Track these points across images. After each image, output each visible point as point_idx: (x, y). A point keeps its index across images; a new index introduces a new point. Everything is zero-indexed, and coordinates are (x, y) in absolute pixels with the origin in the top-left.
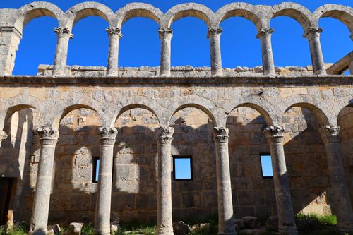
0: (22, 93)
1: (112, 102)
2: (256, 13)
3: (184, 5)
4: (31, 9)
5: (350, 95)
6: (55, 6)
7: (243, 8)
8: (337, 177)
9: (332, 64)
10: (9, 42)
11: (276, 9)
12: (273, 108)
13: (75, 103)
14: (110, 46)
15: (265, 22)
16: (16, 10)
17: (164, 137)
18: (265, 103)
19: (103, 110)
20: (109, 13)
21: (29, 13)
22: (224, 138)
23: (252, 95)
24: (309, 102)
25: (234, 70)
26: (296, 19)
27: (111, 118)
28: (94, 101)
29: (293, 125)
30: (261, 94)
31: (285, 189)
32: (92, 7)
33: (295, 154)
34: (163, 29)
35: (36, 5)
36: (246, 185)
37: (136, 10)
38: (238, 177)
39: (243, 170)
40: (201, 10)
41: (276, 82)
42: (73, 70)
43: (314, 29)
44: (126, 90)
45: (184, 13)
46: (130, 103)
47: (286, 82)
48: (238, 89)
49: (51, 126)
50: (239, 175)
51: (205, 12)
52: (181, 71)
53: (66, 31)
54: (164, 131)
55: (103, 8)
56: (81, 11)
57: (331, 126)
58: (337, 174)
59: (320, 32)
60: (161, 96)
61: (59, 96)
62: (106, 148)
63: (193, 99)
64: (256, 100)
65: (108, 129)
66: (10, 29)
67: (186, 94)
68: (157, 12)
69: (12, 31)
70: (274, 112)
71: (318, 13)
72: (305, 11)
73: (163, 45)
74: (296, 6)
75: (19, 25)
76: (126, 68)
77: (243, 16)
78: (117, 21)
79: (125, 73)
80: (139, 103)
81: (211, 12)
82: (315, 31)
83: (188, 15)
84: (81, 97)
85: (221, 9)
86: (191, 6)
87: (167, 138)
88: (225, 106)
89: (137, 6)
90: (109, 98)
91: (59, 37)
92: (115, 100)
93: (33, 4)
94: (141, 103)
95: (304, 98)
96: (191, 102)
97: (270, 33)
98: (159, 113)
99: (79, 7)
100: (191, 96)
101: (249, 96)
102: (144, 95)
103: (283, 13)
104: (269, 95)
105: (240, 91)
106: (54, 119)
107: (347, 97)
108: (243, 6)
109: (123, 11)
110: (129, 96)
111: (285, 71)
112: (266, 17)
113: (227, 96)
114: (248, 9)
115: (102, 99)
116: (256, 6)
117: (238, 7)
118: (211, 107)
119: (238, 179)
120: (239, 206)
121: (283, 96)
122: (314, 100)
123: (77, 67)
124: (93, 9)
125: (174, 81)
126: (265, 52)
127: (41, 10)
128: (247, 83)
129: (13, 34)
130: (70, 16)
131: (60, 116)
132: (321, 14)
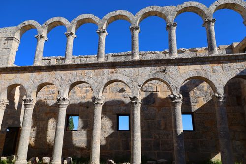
0: (16, 77)
1: (66, 80)
2: (163, 13)
3: (114, 12)
4: (24, 25)
5: (236, 69)
6: (37, 22)
7: (155, 9)
8: (222, 133)
9: (238, 43)
10: (11, 46)
11: (179, 8)
12: (173, 81)
13: (44, 82)
14: (67, 44)
15: (171, 19)
16: (15, 27)
17: (96, 103)
18: (167, 77)
19: (60, 86)
20: (67, 23)
21: (22, 28)
22: (136, 103)
23: (158, 72)
24: (201, 76)
25: (162, 52)
26: (197, 13)
27: (65, 91)
28: (55, 80)
29: (206, 92)
30: (164, 71)
31: (179, 141)
32: (57, 20)
33: (207, 114)
34: (99, 30)
35: (26, 22)
36: (168, 135)
37: (83, 19)
38: (161, 130)
39: (166, 125)
40: (125, 14)
41: (176, 61)
42: (56, 59)
43: (209, 20)
44: (74, 72)
45: (115, 18)
46: (76, 81)
47: (184, 61)
48: (148, 69)
49: (30, 96)
50: (162, 128)
51: (128, 15)
52: (124, 55)
53: (42, 37)
54: (96, 98)
55: (64, 20)
56: (51, 23)
57: (219, 94)
58: (222, 132)
59: (214, 22)
60: (96, 75)
61: (36, 78)
62: (61, 110)
63: (117, 77)
64: (161, 76)
65: (62, 98)
66: (11, 39)
67: (112, 73)
68: (96, 19)
69: (13, 40)
70: (174, 84)
71: (213, 7)
72: (202, 7)
73: (99, 41)
74: (195, 4)
75: (17, 36)
76: (88, 56)
77: (156, 15)
78: (71, 27)
79: (88, 59)
80: (82, 80)
81: (132, 15)
82: (209, 22)
83: (118, 19)
84: (48, 78)
85: (139, 12)
86: (118, 12)
87: (98, 104)
88: (138, 80)
89: (84, 16)
90: (64, 78)
91: (38, 41)
92: (68, 79)
93: (24, 22)
94: (83, 80)
95: (198, 73)
96: (115, 78)
97: (174, 26)
98: (94, 87)
99: (50, 21)
100: (115, 74)
101: (156, 73)
102: (85, 75)
103: (185, 10)
104: (171, 71)
105: (150, 70)
106: (32, 92)
107: (234, 71)
108: (155, 8)
109: (75, 21)
110: (76, 76)
111: (201, 51)
112: (172, 15)
113: (140, 73)
114: (158, 11)
115: (60, 78)
116: (164, 7)
117: (151, 9)
118: (128, 81)
119: (162, 131)
120: (161, 151)
121: (181, 72)
122: (206, 74)
123: (59, 57)
124: (58, 21)
125: (104, 65)
126: (170, 40)
127: (29, 25)
128: (154, 64)
129: (13, 41)
130: (44, 27)
131: (36, 90)
132: (215, 7)
